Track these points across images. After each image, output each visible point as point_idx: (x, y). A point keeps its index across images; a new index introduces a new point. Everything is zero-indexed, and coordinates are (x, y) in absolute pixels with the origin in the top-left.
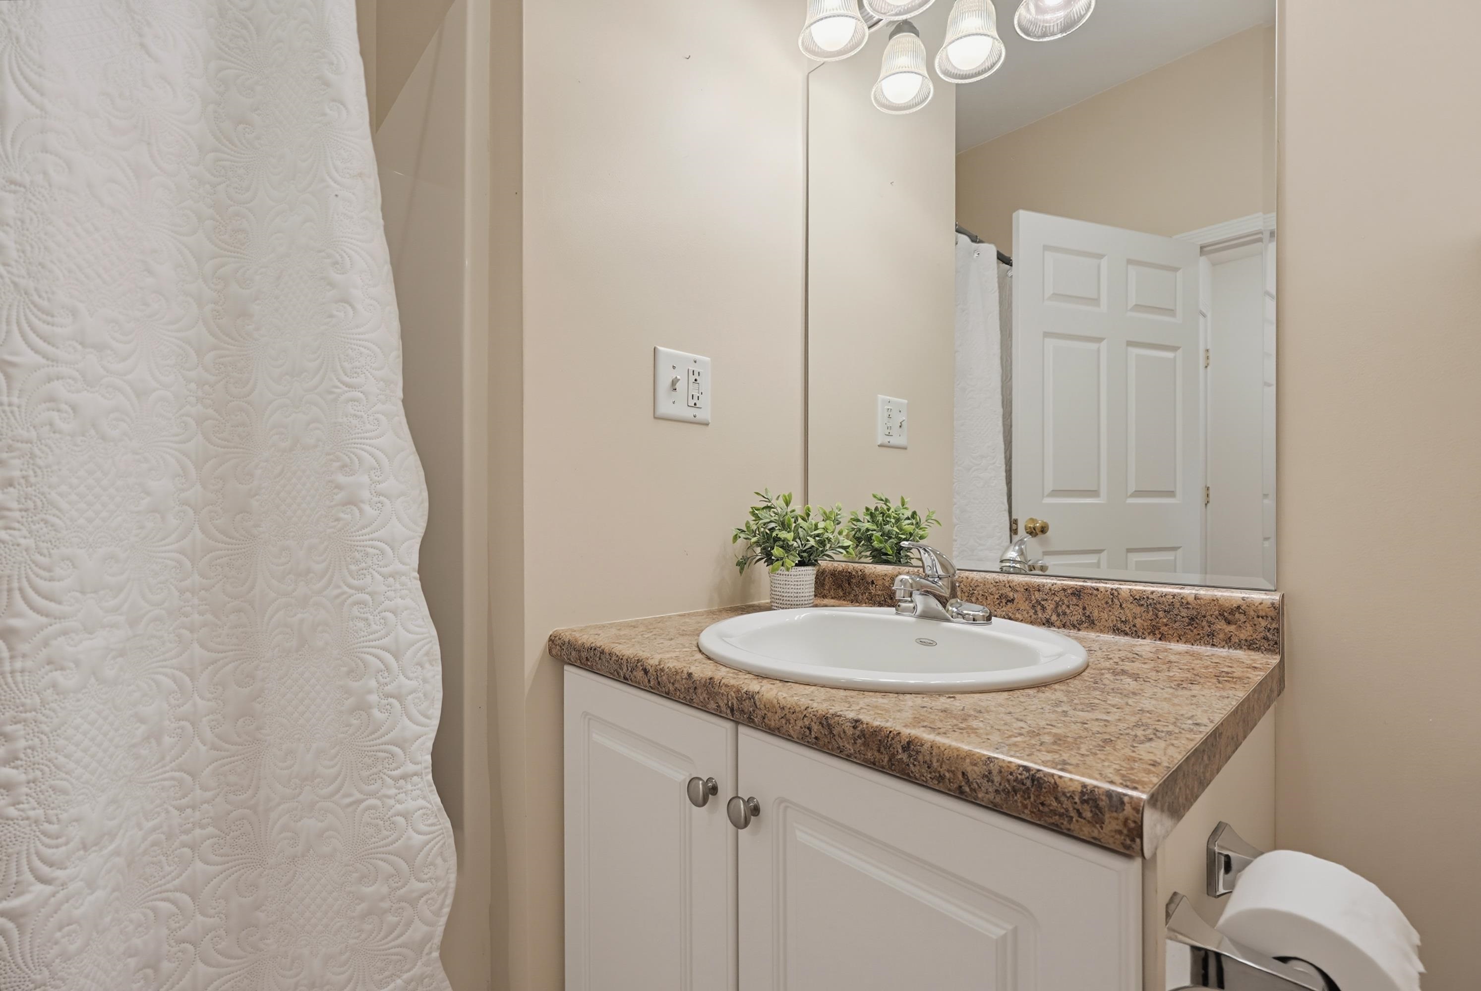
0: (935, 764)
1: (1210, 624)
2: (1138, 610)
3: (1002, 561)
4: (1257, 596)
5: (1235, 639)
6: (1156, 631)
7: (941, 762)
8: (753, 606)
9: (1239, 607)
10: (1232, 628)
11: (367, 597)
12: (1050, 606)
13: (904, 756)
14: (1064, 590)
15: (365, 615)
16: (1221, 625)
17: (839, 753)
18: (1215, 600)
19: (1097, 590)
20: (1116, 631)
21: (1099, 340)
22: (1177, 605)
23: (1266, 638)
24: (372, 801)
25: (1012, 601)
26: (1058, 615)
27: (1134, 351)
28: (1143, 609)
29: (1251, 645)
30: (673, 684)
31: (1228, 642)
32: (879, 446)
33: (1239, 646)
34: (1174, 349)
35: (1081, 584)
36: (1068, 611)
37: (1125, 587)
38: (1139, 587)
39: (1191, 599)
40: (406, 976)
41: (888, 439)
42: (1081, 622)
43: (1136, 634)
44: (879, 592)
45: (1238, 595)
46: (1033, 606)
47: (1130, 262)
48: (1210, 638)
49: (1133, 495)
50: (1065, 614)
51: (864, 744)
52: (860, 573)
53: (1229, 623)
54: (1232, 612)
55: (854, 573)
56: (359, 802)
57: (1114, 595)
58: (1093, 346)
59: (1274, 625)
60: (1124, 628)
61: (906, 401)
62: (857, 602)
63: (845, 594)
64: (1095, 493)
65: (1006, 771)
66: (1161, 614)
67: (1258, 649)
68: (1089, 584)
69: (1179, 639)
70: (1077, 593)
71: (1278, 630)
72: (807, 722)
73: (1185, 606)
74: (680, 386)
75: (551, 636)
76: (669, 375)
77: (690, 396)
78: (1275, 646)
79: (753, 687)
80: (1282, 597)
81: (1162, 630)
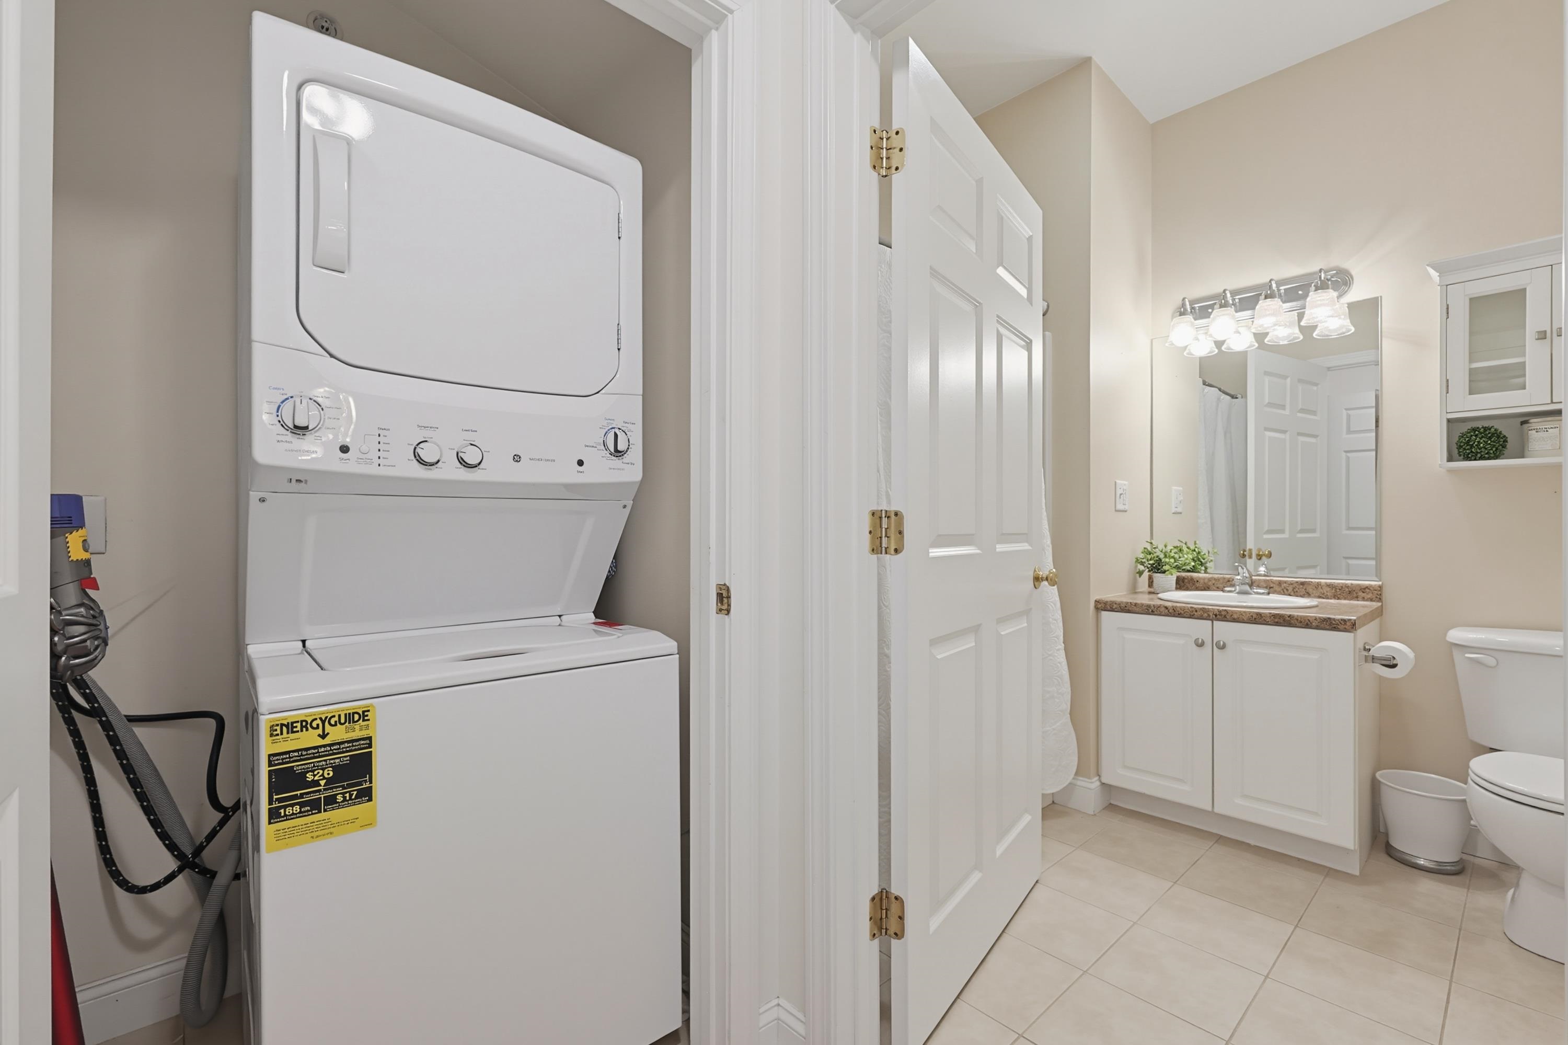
0: (1299, 619)
1: (1356, 593)
2: (1329, 589)
4: (1373, 582)
5: (1366, 598)
6: (1335, 597)
7: (1301, 618)
8: (1139, 589)
9: (1367, 587)
12: (1290, 590)
13: (1289, 619)
14: (1298, 582)
16: (1361, 594)
17: (1267, 624)
18: (1359, 584)
19: (1312, 582)
20: (1318, 596)
22: (1344, 587)
23: (1376, 597)
25: (1272, 588)
26: (1294, 592)
28: (1331, 588)
29: (1371, 600)
30: (1183, 610)
31: (1363, 599)
32: (1173, 513)
33: (1367, 600)
35: (1304, 579)
36: (1298, 591)
37: (1323, 580)
38: (1329, 581)
39: (1350, 585)
41: (1176, 509)
42: (1304, 595)
43: (1326, 596)
44: (1200, 585)
45: (1367, 582)
46: (1283, 589)
48: (1357, 598)
50: (1297, 592)
52: (1190, 577)
53: (1363, 592)
54: (1365, 589)
55: (1187, 577)
57: (1319, 584)
59: (1380, 592)
60: (1322, 596)
61: (1181, 489)
62: (1189, 589)
63: (1180, 587)
65: (1320, 618)
66: (1338, 590)
67: (1374, 601)
68: (1309, 580)
69: (1345, 599)
70: (1303, 584)
71: (1381, 594)
72: (1251, 615)
73: (1348, 587)
74: (1122, 496)
75: (1096, 601)
76: (1119, 491)
77: (1124, 500)
78: (1380, 600)
79: (1221, 608)
80: (1382, 583)
81: (1339, 596)
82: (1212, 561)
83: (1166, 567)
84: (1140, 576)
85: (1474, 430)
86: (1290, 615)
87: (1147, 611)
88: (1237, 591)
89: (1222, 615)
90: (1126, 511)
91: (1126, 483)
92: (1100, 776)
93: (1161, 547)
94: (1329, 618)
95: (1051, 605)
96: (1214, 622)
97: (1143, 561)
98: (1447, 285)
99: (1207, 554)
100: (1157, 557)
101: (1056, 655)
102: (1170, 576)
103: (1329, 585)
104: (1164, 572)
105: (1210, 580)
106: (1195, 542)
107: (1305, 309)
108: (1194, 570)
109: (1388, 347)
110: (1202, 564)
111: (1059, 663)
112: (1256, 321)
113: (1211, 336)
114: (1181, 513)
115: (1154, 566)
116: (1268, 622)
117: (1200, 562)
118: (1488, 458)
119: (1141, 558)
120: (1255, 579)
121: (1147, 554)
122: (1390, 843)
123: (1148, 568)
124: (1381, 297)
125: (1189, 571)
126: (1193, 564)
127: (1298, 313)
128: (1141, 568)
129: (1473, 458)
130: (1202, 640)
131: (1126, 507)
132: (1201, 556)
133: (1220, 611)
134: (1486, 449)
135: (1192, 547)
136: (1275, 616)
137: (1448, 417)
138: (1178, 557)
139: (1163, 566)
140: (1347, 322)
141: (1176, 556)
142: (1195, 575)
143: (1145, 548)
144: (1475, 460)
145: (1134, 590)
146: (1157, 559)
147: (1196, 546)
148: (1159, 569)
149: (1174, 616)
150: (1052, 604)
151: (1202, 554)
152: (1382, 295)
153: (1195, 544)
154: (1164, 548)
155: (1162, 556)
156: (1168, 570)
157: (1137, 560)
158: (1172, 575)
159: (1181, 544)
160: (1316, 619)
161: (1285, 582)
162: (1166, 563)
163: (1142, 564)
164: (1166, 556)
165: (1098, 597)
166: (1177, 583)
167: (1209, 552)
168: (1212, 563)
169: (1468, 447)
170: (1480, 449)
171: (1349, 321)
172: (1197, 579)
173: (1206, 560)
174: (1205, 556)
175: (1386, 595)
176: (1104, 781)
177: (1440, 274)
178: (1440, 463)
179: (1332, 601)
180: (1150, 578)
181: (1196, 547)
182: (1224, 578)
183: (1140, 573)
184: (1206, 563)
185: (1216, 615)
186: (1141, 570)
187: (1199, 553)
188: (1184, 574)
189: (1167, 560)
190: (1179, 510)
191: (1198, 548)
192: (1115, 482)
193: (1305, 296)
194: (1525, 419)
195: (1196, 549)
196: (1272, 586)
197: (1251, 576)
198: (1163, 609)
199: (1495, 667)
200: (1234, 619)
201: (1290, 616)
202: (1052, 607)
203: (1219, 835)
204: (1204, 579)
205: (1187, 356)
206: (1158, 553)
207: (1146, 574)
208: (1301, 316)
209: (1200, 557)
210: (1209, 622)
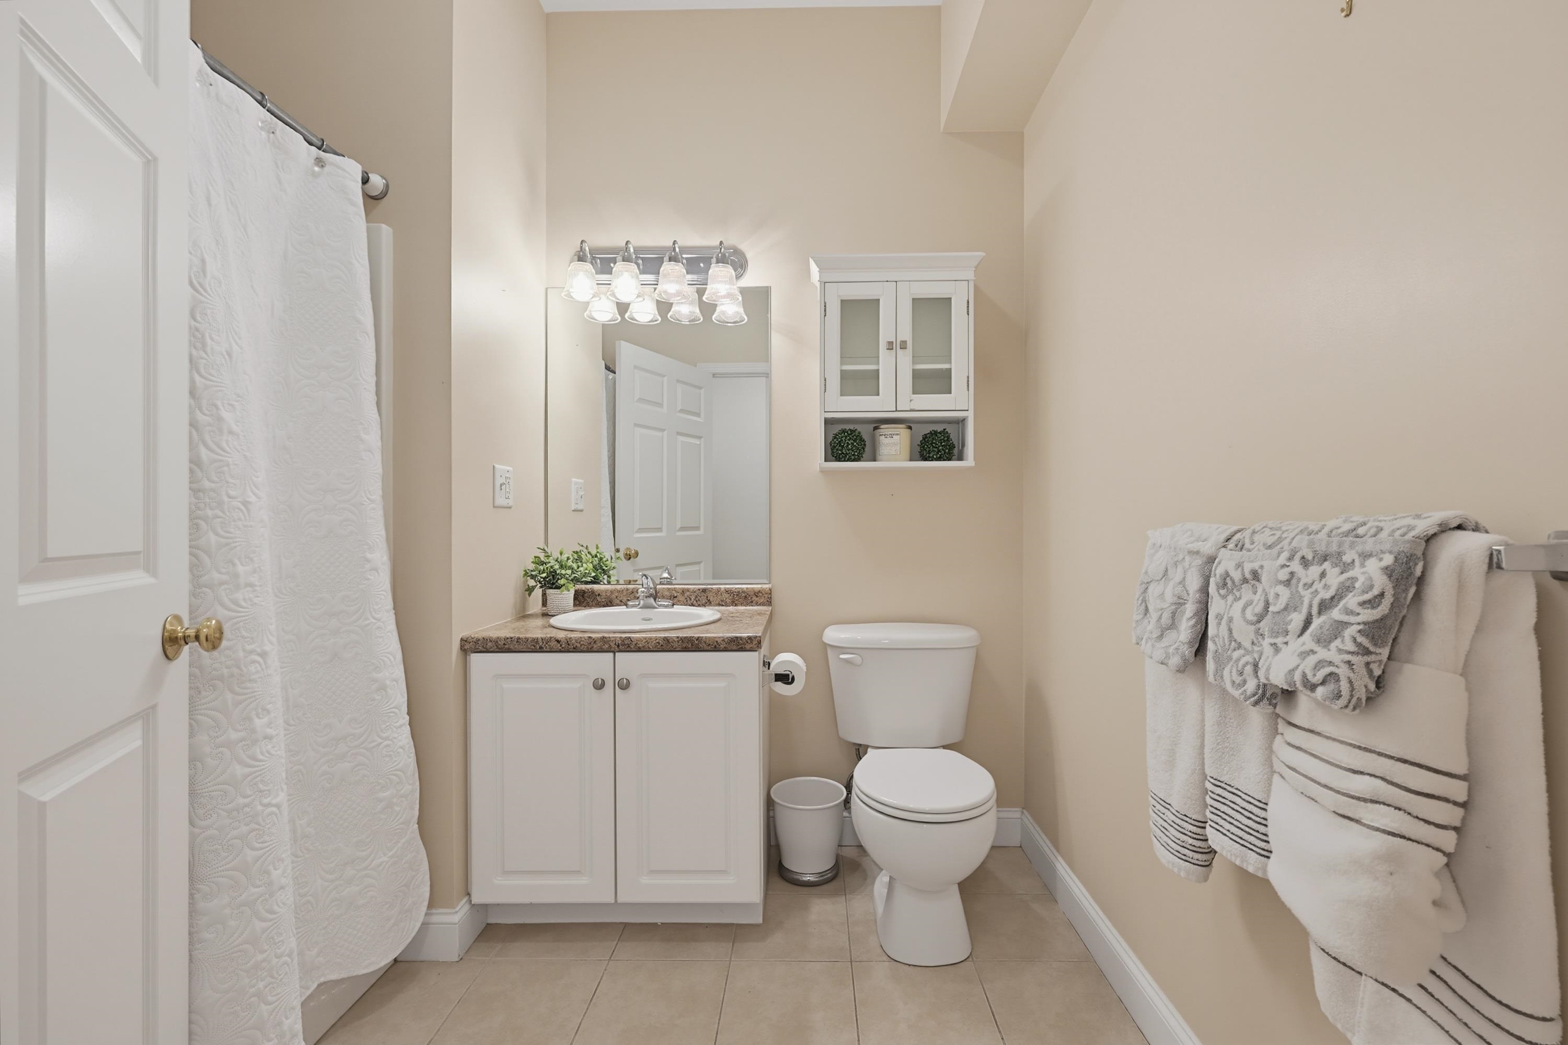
0: (707, 641)
1: (751, 598)
2: (727, 596)
3: (661, 579)
4: (765, 586)
5: (759, 603)
8: (529, 615)
9: (760, 591)
10: (758, 599)
11: (381, 624)
12: (693, 598)
13: (696, 642)
14: (699, 590)
15: (382, 635)
16: (754, 598)
18: (753, 588)
19: (712, 589)
20: (719, 605)
21: (663, 430)
22: (740, 592)
23: (767, 601)
24: (388, 742)
25: (676, 597)
26: (697, 601)
27: (681, 438)
28: (729, 595)
29: (763, 604)
30: (580, 643)
31: (757, 604)
32: (573, 511)
33: (760, 605)
34: (700, 438)
35: (705, 586)
36: (701, 600)
37: (722, 587)
38: (728, 586)
39: (745, 589)
40: (403, 840)
41: (577, 506)
43: (726, 605)
44: (603, 600)
45: (759, 586)
46: (686, 598)
47: (678, 381)
48: (751, 603)
49: (679, 530)
51: (682, 642)
52: (590, 590)
53: (756, 597)
55: (587, 591)
56: (380, 744)
57: (719, 590)
58: (659, 434)
59: (770, 596)
60: (723, 604)
61: (582, 481)
62: (588, 606)
64: (660, 530)
65: (727, 638)
66: (735, 596)
67: (766, 605)
68: (709, 587)
69: (742, 605)
70: (704, 591)
71: (771, 598)
72: (657, 641)
73: (743, 592)
74: (503, 487)
75: (462, 640)
76: (499, 481)
77: (506, 492)
78: (769, 603)
79: (624, 636)
80: (772, 586)
81: (736, 602)
82: (614, 568)
83: (562, 582)
84: (530, 595)
85: (844, 431)
86: (698, 637)
87: (533, 647)
88: (641, 605)
89: (627, 645)
90: (510, 508)
91: (510, 469)
92: (469, 894)
93: (556, 555)
94: (737, 637)
95: (388, 658)
96: (616, 654)
97: (534, 573)
98: (825, 283)
99: (609, 559)
100: (552, 567)
101: (396, 735)
102: (566, 592)
103: (727, 591)
104: (558, 588)
105: (612, 592)
106: (597, 546)
107: (707, 285)
108: (596, 581)
109: (777, 340)
110: (604, 572)
111: (401, 747)
112: (659, 287)
113: (613, 295)
114: (582, 511)
115: (547, 579)
116: (676, 648)
117: (601, 569)
118: (854, 459)
119: (532, 571)
120: (660, 588)
121: (538, 564)
122: (783, 863)
123: (540, 582)
124: (770, 287)
125: (587, 583)
126: (593, 574)
127: (697, 288)
128: (532, 583)
129: (843, 459)
130: (602, 679)
131: (510, 502)
132: (603, 564)
133: (623, 640)
134: (853, 451)
135: (594, 553)
136: (683, 640)
137: (826, 416)
138: (576, 568)
139: (558, 579)
140: (741, 310)
141: (575, 566)
142: (596, 587)
143: (535, 557)
144: (844, 461)
145: (523, 615)
146: (552, 570)
147: (598, 550)
148: (553, 584)
149: (569, 651)
150: (389, 655)
151: (604, 559)
152: (771, 286)
153: (597, 548)
154: (559, 556)
155: (557, 567)
156: (564, 585)
157: (526, 574)
158: (569, 591)
159: (581, 548)
160: (723, 640)
161: (688, 590)
162: (563, 576)
163: (533, 577)
164: (561, 567)
165: (465, 634)
166: (575, 598)
167: (612, 558)
168: (615, 570)
169: (840, 448)
170: (848, 450)
171: (742, 309)
172: (599, 592)
173: (608, 567)
174: (607, 562)
175: (775, 596)
176: (476, 900)
177: (820, 269)
178: (819, 462)
179: (731, 608)
180: (544, 594)
181: (598, 552)
182: (627, 590)
183: (530, 590)
184: (609, 570)
185: (618, 646)
186: (530, 585)
187: (601, 559)
188: (584, 587)
189: (563, 572)
190: (580, 507)
191: (600, 554)
192: (494, 466)
193: (706, 271)
194: (878, 423)
195: (598, 554)
196: (676, 595)
197: (655, 584)
198: (553, 643)
199: (860, 665)
200: (639, 648)
201: (698, 639)
202: (390, 660)
203: (623, 923)
204: (606, 591)
205: (587, 318)
206: (553, 563)
207: (538, 592)
208: (701, 293)
209: (601, 564)
210: (611, 655)
